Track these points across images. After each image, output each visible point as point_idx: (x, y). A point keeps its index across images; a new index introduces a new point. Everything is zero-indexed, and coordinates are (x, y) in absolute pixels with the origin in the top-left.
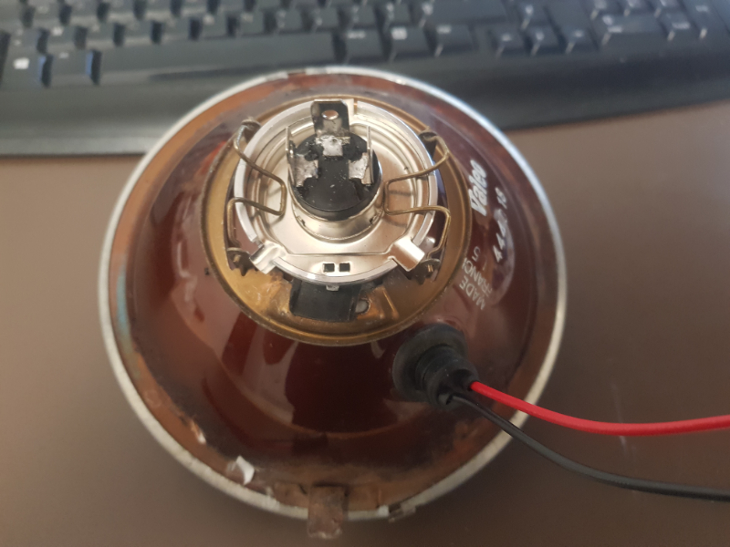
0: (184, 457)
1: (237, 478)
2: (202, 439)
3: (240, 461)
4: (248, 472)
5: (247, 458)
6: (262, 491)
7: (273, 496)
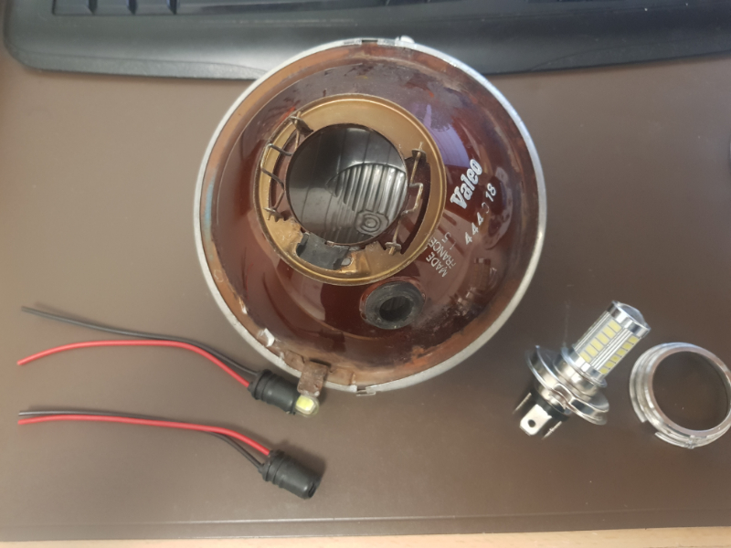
0: (232, 319)
1: (263, 342)
2: (244, 311)
3: (266, 331)
4: (271, 340)
5: (270, 330)
6: (277, 354)
7: (283, 360)
